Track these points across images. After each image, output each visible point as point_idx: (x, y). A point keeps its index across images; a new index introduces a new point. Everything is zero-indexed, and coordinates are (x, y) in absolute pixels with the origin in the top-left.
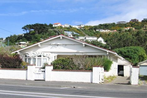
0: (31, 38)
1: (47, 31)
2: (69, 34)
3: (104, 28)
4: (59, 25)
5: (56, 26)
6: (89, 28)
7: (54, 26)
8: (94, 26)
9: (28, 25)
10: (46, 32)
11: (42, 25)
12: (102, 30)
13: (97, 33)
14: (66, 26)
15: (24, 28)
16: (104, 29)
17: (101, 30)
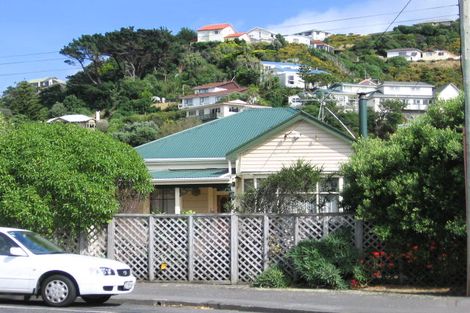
0: (106, 97)
1: (176, 62)
2: (288, 74)
3: (419, 43)
4: (227, 33)
5: (213, 38)
6: (349, 46)
7: (201, 38)
8: (373, 37)
9: (91, 34)
10: (174, 65)
11: (152, 35)
12: (414, 55)
13: (395, 65)
14: (256, 35)
15: (72, 51)
16: (421, 48)
17: (409, 53)
